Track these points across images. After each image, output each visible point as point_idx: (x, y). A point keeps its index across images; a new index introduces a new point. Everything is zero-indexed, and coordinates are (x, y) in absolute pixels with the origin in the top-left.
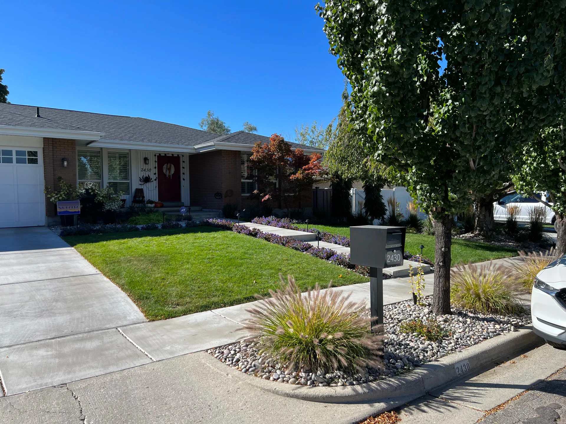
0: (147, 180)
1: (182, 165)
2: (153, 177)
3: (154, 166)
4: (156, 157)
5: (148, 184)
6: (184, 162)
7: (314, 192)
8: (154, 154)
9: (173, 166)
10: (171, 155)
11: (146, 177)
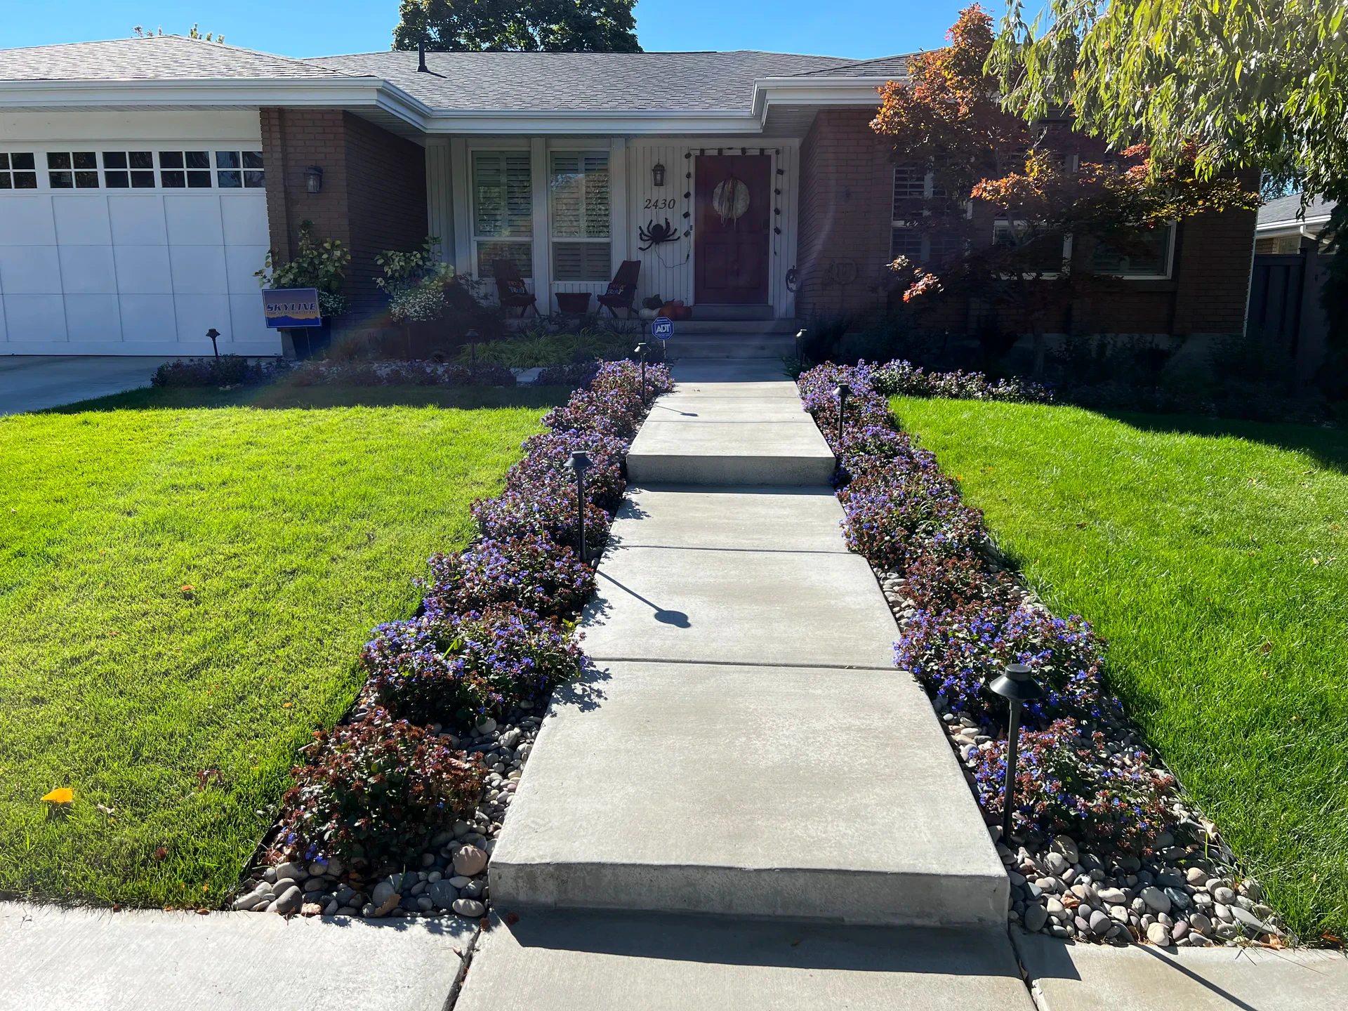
0: (659, 235)
1: (775, 182)
2: (680, 225)
3: (685, 192)
4: (692, 159)
5: (666, 249)
6: (780, 172)
7: (1288, 268)
8: (685, 152)
9: (742, 188)
10: (739, 153)
11: (658, 226)
